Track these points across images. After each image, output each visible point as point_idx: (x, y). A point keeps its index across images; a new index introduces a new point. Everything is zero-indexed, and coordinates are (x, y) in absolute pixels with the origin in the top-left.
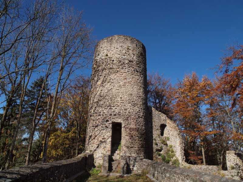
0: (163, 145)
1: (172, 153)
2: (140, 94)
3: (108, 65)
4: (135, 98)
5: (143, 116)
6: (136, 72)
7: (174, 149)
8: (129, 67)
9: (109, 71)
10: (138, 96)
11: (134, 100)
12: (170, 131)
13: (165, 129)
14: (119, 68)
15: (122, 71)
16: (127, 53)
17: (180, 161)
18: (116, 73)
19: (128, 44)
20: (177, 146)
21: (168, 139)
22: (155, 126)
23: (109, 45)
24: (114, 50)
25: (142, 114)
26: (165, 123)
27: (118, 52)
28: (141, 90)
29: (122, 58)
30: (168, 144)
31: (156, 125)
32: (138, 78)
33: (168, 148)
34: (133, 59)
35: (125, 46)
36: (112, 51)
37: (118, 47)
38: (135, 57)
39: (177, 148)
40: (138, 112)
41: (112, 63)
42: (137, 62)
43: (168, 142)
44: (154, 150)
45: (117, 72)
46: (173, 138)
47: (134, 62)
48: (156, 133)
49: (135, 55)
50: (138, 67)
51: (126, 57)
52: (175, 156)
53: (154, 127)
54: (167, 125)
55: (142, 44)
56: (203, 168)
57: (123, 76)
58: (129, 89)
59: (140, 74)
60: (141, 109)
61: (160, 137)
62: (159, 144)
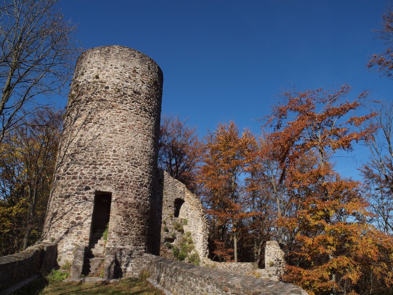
0: (176, 231)
1: (190, 245)
2: (147, 148)
3: (96, 94)
4: (137, 153)
5: (148, 183)
6: (144, 112)
7: (194, 239)
8: (133, 102)
9: (98, 104)
10: (143, 150)
11: (136, 157)
12: (189, 210)
13: (182, 207)
14: (115, 102)
15: (121, 106)
16: (132, 77)
17: (201, 257)
18: (110, 109)
19: (136, 63)
20: (198, 234)
21: (186, 222)
22: (167, 201)
23: (103, 61)
24: (111, 70)
25: (148, 181)
26: (182, 198)
27: (117, 75)
28: (149, 141)
29: (123, 85)
30: (184, 230)
31: (168, 199)
32: (147, 122)
33: (185, 236)
34: (140, 89)
35: (131, 66)
36: (107, 71)
37: (118, 66)
38: (144, 87)
39: (197, 237)
40: (141, 177)
41: (105, 92)
42: (147, 96)
43: (185, 228)
44: (162, 240)
45: (111, 108)
46: (192, 221)
47: (142, 95)
48: (167, 212)
49: (144, 83)
50: (148, 103)
51: (129, 84)
52: (194, 249)
53: (165, 202)
54: (185, 200)
55: (159, 67)
56: (233, 266)
57: (121, 114)
58: (130, 138)
59: (150, 116)
60: (147, 172)
61: (173, 219)
62: (170, 230)
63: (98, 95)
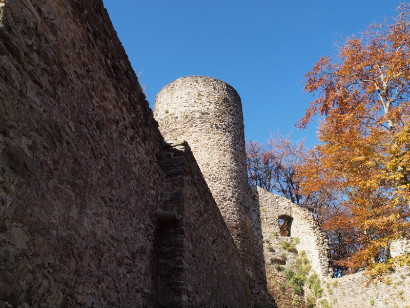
0: (286, 252)
1: (307, 265)
2: (225, 162)
3: (168, 127)
4: (214, 169)
5: (233, 197)
6: (216, 129)
7: (309, 257)
8: (202, 123)
9: (171, 135)
10: (221, 165)
11: (213, 172)
12: (299, 226)
13: (292, 226)
14: (185, 128)
15: (191, 130)
16: (197, 101)
17: (321, 277)
18: (181, 136)
19: (200, 87)
20: (313, 250)
21: (298, 241)
22: (267, 218)
23: (170, 96)
24: (177, 102)
25: (231, 194)
26: (289, 214)
27: (183, 103)
28: (227, 156)
29: (190, 111)
30: (298, 250)
31: (268, 216)
33: (299, 257)
34: (208, 109)
35: (195, 92)
36: (174, 103)
37: (183, 95)
38: (212, 106)
39: (312, 254)
40: (222, 191)
41: (176, 122)
42: (217, 114)
44: (268, 261)
45: (182, 134)
46: (304, 238)
47: (211, 114)
48: (269, 231)
49: (211, 103)
50: (220, 120)
51: (196, 108)
52: (312, 269)
53: (265, 220)
54: (293, 216)
55: (227, 85)
57: (191, 137)
58: (204, 156)
59: (223, 132)
60: (229, 186)
61: (279, 237)
62: (277, 251)
63: (170, 127)
